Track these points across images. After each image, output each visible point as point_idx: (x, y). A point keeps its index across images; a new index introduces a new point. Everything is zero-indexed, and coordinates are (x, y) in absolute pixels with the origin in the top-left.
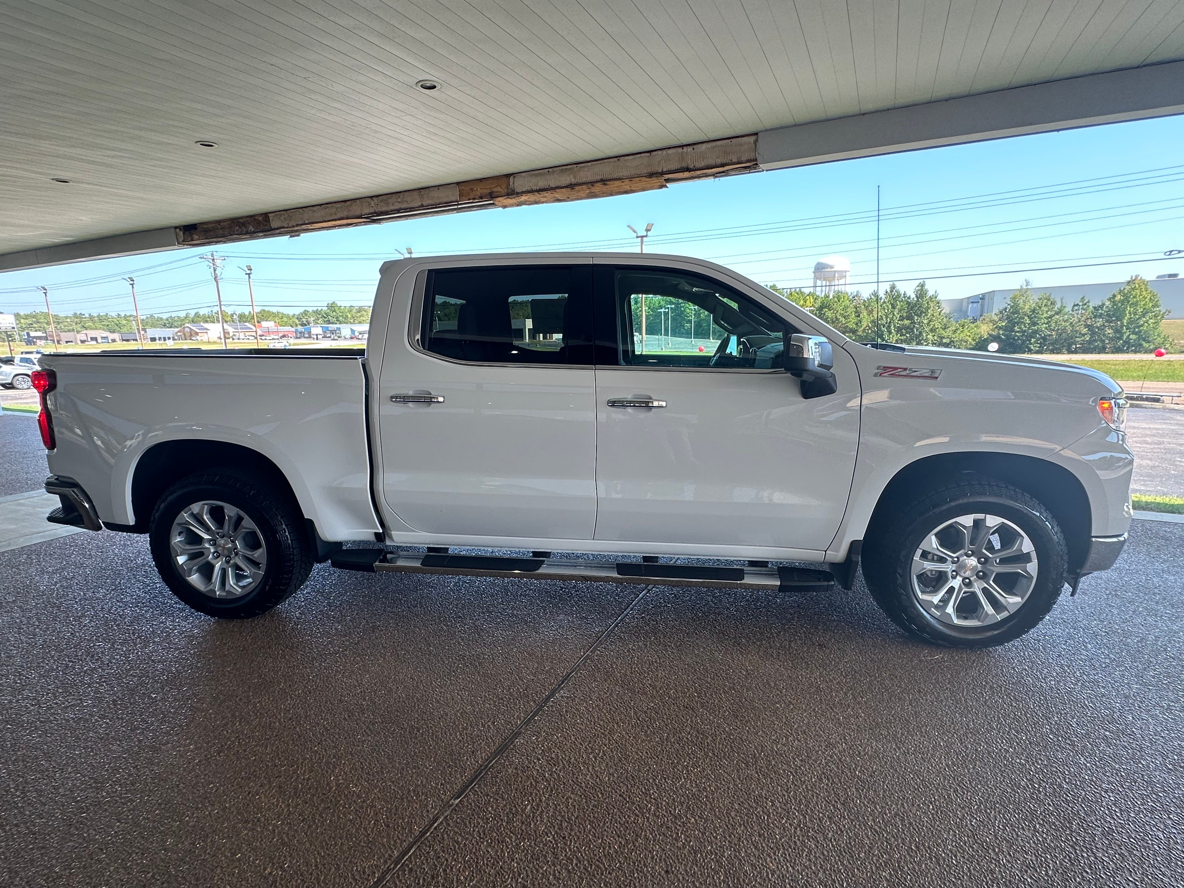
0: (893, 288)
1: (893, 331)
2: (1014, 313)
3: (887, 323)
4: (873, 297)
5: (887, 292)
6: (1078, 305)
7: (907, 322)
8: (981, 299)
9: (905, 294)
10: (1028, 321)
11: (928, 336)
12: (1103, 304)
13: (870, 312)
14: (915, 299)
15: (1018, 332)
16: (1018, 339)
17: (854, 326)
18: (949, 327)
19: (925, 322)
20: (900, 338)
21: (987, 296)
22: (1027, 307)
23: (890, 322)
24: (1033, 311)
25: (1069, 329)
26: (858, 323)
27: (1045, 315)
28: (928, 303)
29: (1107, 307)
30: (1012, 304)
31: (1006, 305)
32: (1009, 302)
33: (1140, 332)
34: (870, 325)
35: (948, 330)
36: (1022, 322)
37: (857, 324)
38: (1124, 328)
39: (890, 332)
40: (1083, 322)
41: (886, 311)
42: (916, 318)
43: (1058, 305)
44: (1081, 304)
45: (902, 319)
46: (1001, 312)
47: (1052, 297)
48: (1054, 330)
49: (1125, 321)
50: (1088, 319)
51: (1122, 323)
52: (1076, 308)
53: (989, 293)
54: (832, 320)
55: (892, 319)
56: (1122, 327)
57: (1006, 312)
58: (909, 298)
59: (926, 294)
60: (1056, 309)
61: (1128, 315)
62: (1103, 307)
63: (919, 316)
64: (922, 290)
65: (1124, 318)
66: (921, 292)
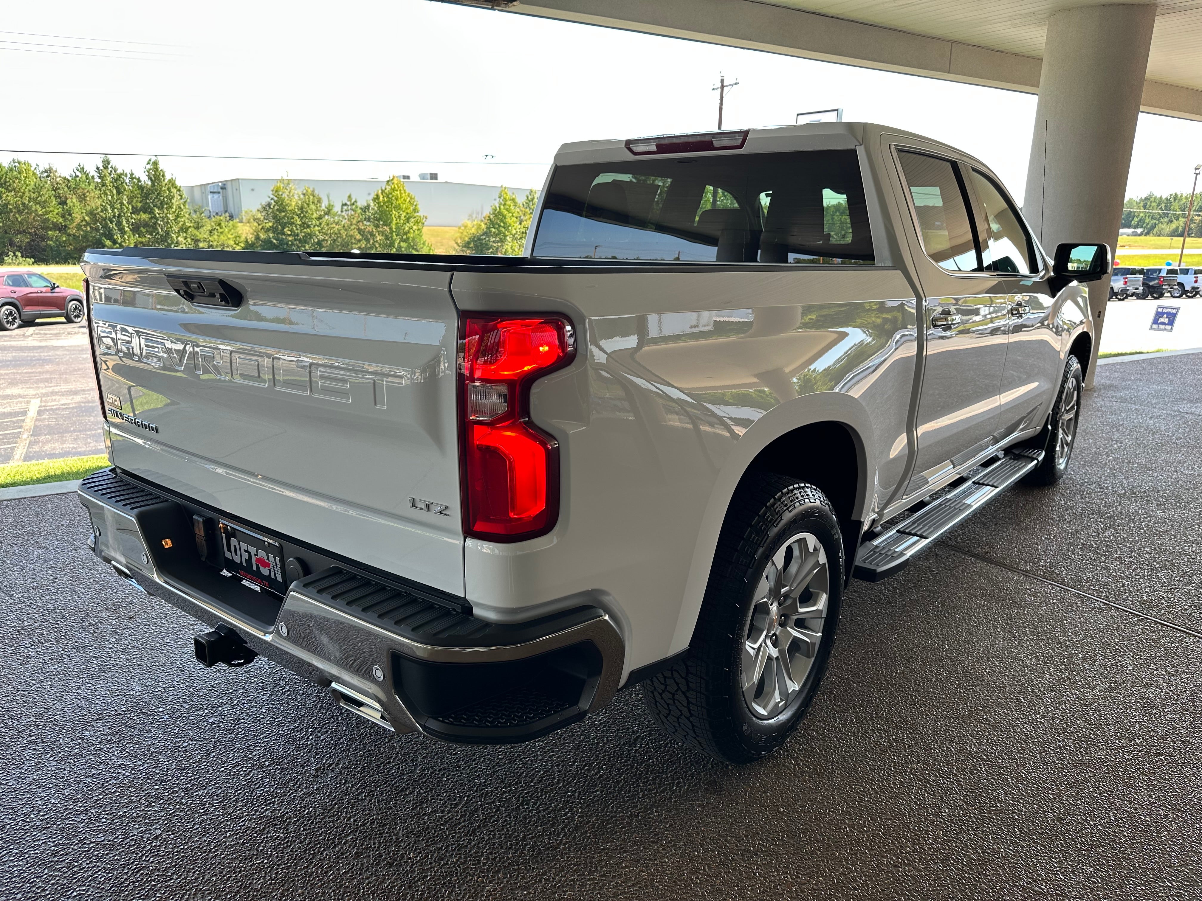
0: (106, 163)
1: (126, 229)
2: (280, 211)
3: (114, 216)
4: (78, 174)
5: (98, 168)
6: (346, 204)
7: (144, 216)
8: (222, 188)
9: (132, 174)
10: (299, 222)
11: (179, 238)
12: (369, 206)
13: (82, 198)
14: (149, 183)
15: (289, 235)
16: (292, 244)
17: (61, 220)
18: (202, 226)
19: (171, 217)
20: (140, 239)
21: (229, 187)
22: (293, 204)
23: (119, 216)
24: (301, 209)
25: (344, 233)
26: (67, 214)
27: (315, 215)
28: (169, 189)
29: (373, 209)
30: (276, 199)
31: (269, 200)
32: (272, 196)
33: (408, 239)
34: (87, 218)
35: (201, 230)
36: (293, 223)
37: (63, 216)
38: (394, 234)
39: (122, 231)
40: (354, 226)
41: (110, 198)
42: (157, 211)
43: (324, 205)
44: (349, 203)
45: (135, 211)
46: (264, 209)
47: (316, 192)
48: (327, 235)
49: (394, 227)
50: (359, 222)
51: (391, 229)
52: (345, 208)
53: (231, 180)
54: (17, 207)
55: (121, 210)
56: (391, 233)
57: (270, 208)
58: (139, 180)
59: (163, 176)
60: (323, 207)
61: (394, 219)
62: (369, 209)
63: (161, 208)
64: (157, 169)
65: (391, 222)
66: (156, 174)
